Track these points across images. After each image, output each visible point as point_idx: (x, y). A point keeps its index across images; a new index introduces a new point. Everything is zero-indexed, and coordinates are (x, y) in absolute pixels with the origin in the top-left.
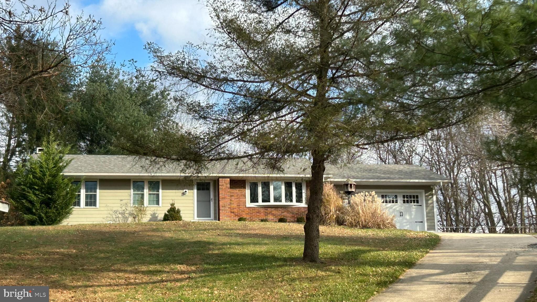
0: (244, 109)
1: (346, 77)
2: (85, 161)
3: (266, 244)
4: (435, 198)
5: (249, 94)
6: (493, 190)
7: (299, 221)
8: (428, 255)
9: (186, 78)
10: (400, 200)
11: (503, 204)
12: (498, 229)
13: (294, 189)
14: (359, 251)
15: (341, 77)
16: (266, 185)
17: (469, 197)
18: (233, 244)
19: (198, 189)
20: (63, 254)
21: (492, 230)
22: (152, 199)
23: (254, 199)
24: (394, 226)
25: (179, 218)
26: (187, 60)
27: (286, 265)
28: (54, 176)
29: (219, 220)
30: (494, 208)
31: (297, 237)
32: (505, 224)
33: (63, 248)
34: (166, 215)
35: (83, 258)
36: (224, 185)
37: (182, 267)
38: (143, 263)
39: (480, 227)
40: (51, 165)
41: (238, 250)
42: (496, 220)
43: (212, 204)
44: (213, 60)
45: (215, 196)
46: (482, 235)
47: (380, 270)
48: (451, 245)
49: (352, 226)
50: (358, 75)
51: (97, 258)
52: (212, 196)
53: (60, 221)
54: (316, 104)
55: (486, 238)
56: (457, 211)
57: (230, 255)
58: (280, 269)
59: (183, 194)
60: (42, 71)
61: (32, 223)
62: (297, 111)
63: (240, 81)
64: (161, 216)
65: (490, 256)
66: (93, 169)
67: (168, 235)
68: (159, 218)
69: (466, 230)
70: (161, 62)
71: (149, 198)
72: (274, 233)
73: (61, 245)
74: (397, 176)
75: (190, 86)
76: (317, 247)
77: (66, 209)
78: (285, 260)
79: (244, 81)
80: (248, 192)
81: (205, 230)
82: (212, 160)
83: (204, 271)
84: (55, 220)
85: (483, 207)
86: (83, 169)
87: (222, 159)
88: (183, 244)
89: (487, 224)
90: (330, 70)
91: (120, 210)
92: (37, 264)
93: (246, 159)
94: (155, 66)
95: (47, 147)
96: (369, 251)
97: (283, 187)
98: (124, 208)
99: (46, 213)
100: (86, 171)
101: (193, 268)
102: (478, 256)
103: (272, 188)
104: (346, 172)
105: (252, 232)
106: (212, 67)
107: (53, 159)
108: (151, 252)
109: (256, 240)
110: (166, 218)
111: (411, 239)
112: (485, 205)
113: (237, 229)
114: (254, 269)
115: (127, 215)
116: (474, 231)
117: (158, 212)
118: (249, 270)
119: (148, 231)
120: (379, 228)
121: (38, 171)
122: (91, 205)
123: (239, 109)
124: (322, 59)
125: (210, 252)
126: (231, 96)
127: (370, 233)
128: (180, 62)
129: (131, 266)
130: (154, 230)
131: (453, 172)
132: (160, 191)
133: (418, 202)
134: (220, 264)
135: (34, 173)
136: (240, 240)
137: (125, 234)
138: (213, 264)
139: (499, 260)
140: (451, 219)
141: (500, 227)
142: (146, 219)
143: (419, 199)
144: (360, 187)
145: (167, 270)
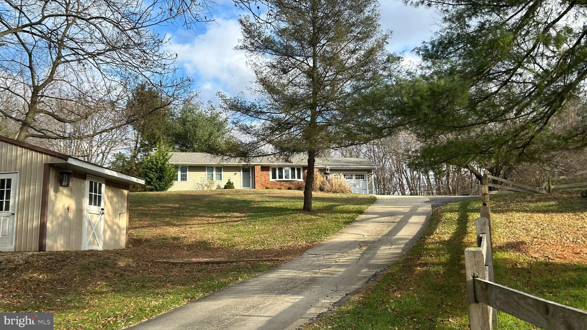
0: (271, 129)
1: (326, 111)
2: (180, 156)
3: (282, 202)
4: (373, 176)
5: (273, 120)
6: (404, 171)
7: (299, 189)
8: (371, 207)
9: (239, 111)
10: (354, 177)
11: (409, 180)
12: (406, 193)
13: (296, 171)
14: (333, 205)
15: (324, 110)
16: (281, 169)
17: (391, 175)
18: (265, 202)
19: (243, 171)
20: (171, 207)
21: (403, 194)
22: (217, 177)
23: (274, 177)
24: (350, 192)
25: (233, 188)
26: (240, 101)
27: (294, 213)
28: (163, 164)
29: (255, 188)
30: (405, 181)
31: (299, 198)
32: (410, 190)
33: (171, 204)
34: (225, 186)
35: (183, 209)
36: (258, 169)
37: (238, 214)
38: (216, 212)
39: (396, 192)
40: (161, 158)
41: (268, 205)
42: (405, 188)
43: (251, 179)
44: (254, 101)
45: (252, 175)
46: (398, 197)
47: (345, 215)
48: (383, 202)
49: (328, 191)
50: (333, 109)
51: (190, 209)
52: (251, 176)
53: (167, 189)
54: (310, 125)
55: (401, 198)
56: (384, 183)
57: (263, 208)
58: (291, 215)
59: (235, 174)
60: (161, 107)
61: (151, 190)
62: (300, 129)
63: (268, 112)
64: (223, 186)
65: (403, 208)
66: (185, 160)
67: (228, 197)
68: (221, 187)
69: (389, 194)
70: (226, 103)
71: (216, 176)
72: (286, 195)
73: (170, 202)
74: (352, 164)
75: (242, 115)
76: (311, 203)
77: (170, 182)
78: (293, 210)
79: (271, 113)
80: (271, 173)
81: (248, 194)
82: (254, 157)
83: (249, 216)
84: (165, 189)
85: (398, 181)
86: (179, 160)
87: (260, 156)
88: (237, 202)
89: (401, 190)
90: (318, 108)
91: (200, 183)
92: (158, 212)
93: (272, 156)
94: (222, 104)
95: (159, 148)
96: (339, 205)
97: (290, 170)
98: (202, 182)
99: (159, 185)
100: (181, 161)
101: (243, 215)
102: (397, 207)
103: (284, 171)
104: (326, 162)
105: (274, 195)
106: (254, 105)
107: (163, 154)
108: (219, 206)
109: (277, 199)
110: (226, 187)
111: (361, 199)
112: (400, 180)
113: (266, 194)
114: (277, 215)
115: (204, 186)
116: (393, 194)
117: (221, 184)
118: (274, 215)
119: (217, 195)
120: (343, 192)
121: (154, 160)
122: (184, 180)
123: (268, 128)
124: (313, 100)
125: (252, 206)
126: (264, 121)
127: (338, 195)
128: (236, 103)
129: (209, 214)
130: (220, 194)
131: (382, 162)
132: (222, 172)
133: (363, 179)
134: (258, 213)
135: (152, 162)
136: (267, 199)
137: (205, 196)
138: (254, 213)
139: (409, 209)
140: (381, 188)
141: (407, 192)
142: (214, 188)
143: (364, 177)
144: (332, 170)
145: (229, 215)
